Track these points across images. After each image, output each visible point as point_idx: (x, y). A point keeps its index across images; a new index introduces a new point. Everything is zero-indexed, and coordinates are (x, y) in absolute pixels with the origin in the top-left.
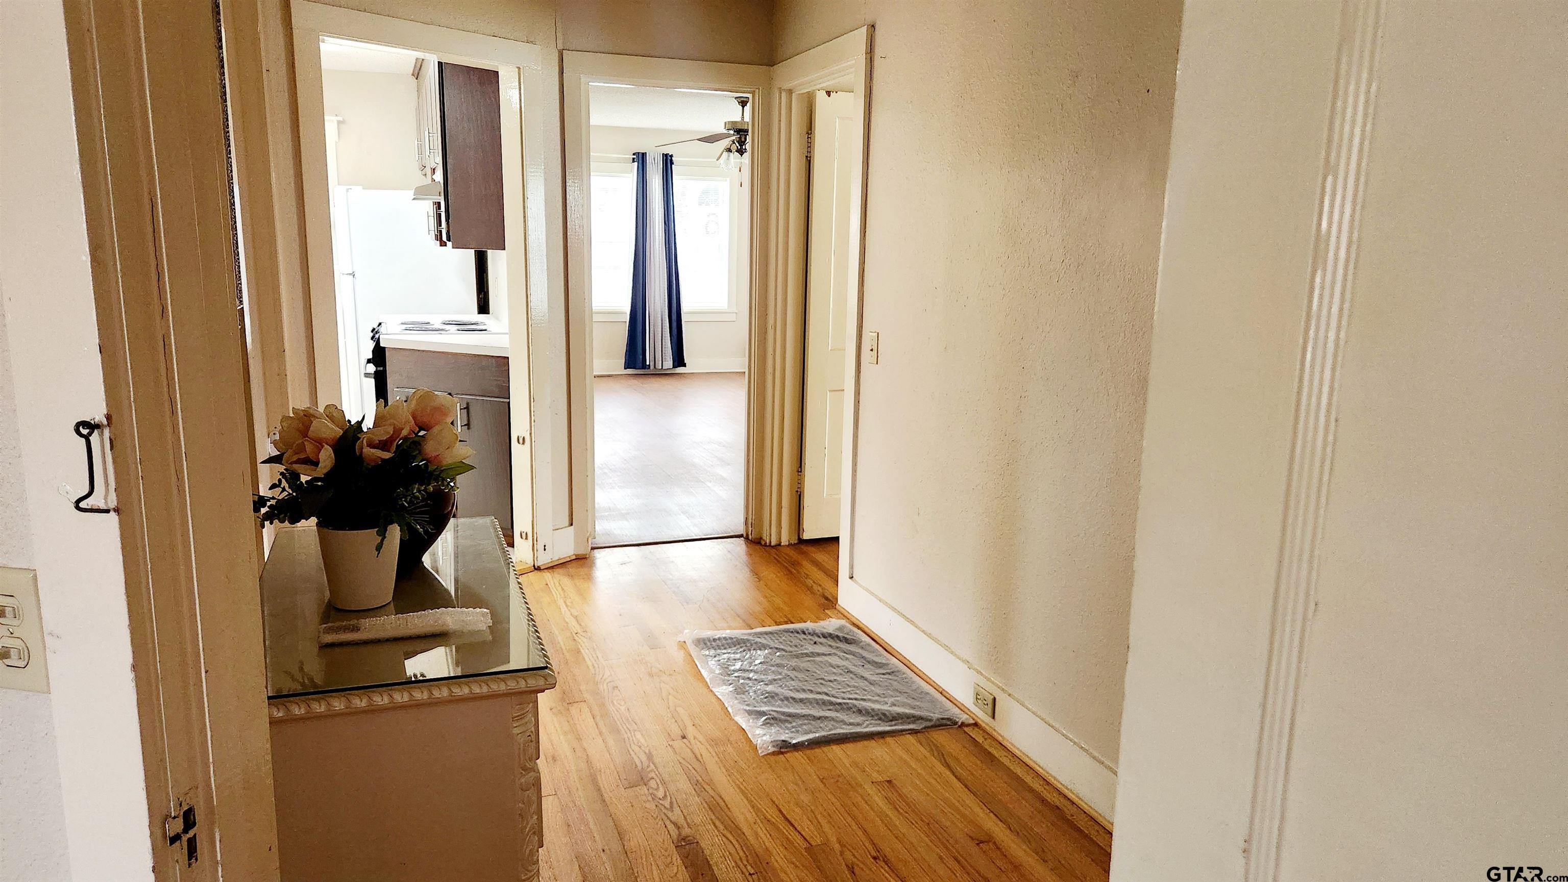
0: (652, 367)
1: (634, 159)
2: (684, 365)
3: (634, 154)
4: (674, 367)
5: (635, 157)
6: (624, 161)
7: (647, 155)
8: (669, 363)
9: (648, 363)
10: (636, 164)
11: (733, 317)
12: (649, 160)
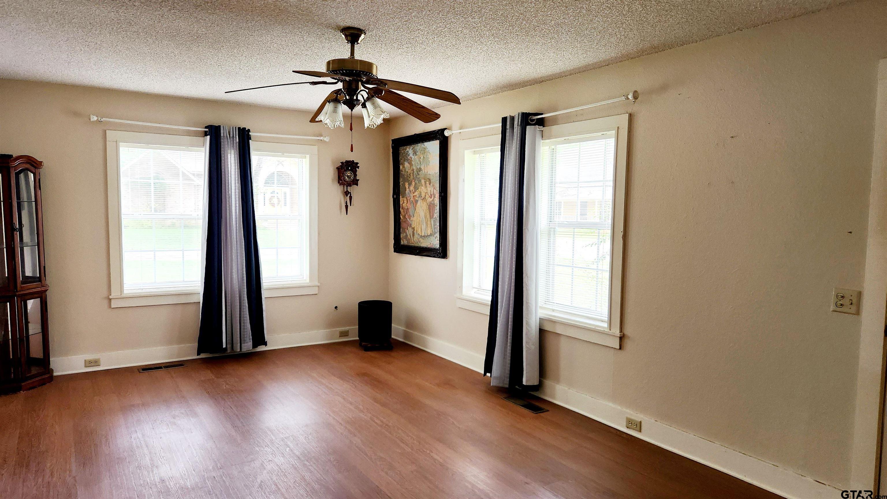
0: (229, 350)
1: (206, 132)
2: (265, 344)
3: (206, 127)
4: (255, 346)
5: (207, 130)
6: (196, 134)
7: (222, 128)
8: (248, 346)
9: (224, 346)
10: (208, 137)
11: (315, 291)
12: (223, 133)
